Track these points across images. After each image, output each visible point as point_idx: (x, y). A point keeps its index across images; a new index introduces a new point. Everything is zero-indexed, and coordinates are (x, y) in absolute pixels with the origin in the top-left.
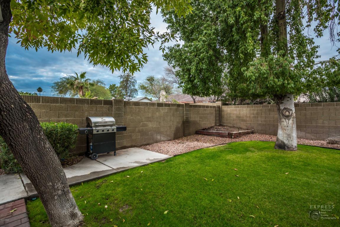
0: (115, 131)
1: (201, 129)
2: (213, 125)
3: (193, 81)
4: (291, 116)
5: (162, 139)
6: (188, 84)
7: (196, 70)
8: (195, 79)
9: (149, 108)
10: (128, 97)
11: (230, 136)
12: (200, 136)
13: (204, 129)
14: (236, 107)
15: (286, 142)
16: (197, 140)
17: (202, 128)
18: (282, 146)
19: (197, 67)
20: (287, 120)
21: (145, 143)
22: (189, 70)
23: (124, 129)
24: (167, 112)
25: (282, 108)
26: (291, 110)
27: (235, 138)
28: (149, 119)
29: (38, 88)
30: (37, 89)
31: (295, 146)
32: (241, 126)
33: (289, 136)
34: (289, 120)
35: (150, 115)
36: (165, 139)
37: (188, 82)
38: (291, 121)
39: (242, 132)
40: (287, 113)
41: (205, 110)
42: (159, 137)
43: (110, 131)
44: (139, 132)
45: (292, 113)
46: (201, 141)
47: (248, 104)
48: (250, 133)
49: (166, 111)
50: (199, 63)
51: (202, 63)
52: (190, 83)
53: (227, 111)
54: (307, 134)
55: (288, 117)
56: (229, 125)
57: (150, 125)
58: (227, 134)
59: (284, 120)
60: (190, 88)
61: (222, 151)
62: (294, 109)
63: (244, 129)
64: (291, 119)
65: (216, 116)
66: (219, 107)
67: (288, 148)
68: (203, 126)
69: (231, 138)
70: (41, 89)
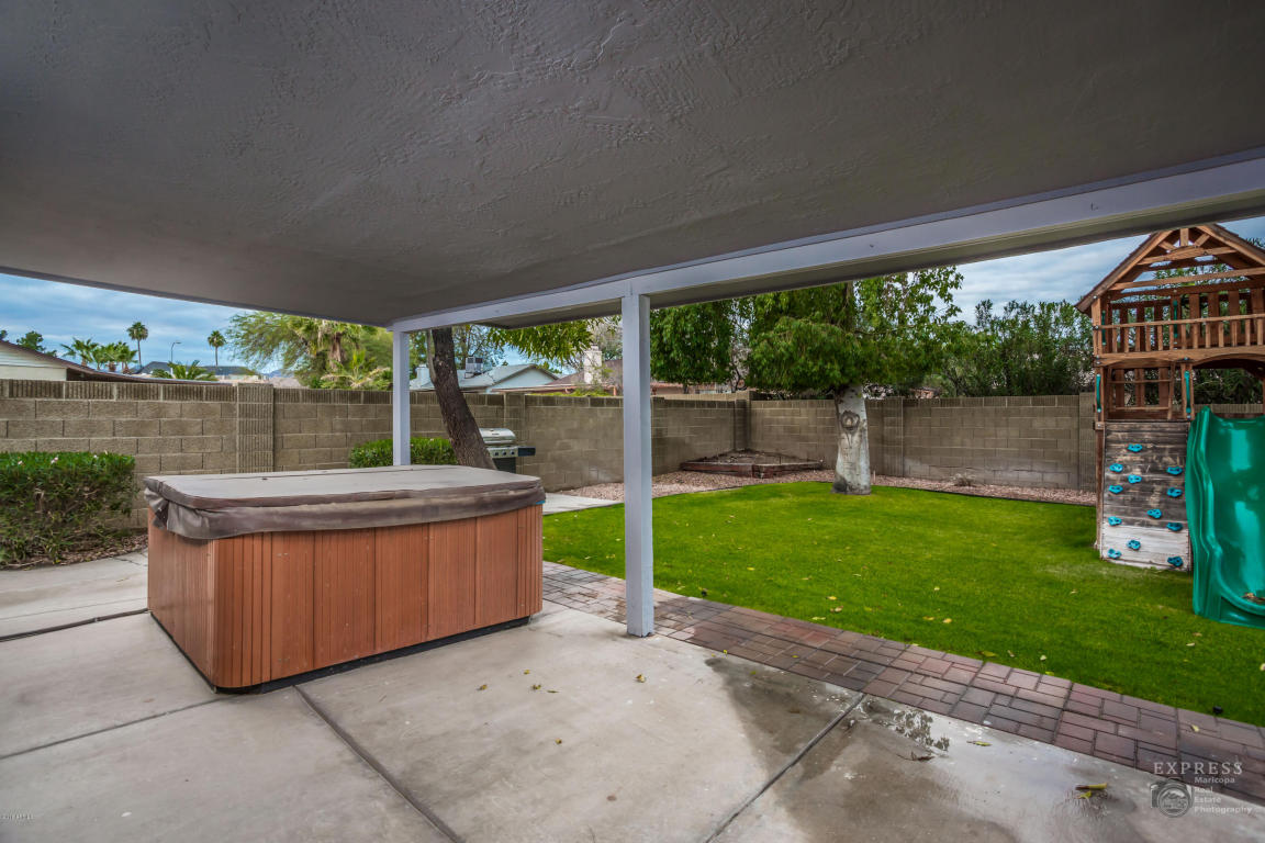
0: (516, 455)
1: (693, 457)
2: (727, 450)
3: (669, 352)
4: (857, 426)
5: (602, 477)
6: (659, 359)
7: (675, 332)
8: (672, 350)
9: (573, 410)
10: (476, 365)
11: (756, 472)
12: (689, 474)
13: (701, 460)
14: (784, 406)
15: (848, 478)
16: (680, 482)
17: (698, 457)
18: (842, 487)
19: (675, 325)
20: (850, 436)
21: (565, 485)
22: (661, 330)
23: (531, 451)
24: (612, 419)
25: (841, 411)
26: (858, 416)
27: (766, 477)
28: (573, 434)
29: (130, 326)
30: (130, 330)
31: (866, 487)
32: (795, 453)
33: (853, 467)
34: (853, 434)
35: (575, 425)
36: (608, 479)
37: (658, 354)
38: (856, 438)
39: (790, 466)
40: (849, 422)
41: (706, 413)
42: (594, 474)
43: (508, 455)
44: (554, 460)
45: (858, 422)
46: (688, 483)
47: (812, 397)
48: (812, 469)
49: (610, 416)
50: (679, 318)
51: (686, 321)
52: (661, 355)
53: (763, 414)
54: (933, 469)
55: (851, 429)
56: (769, 450)
57: (577, 447)
58: (750, 469)
59: (844, 435)
60: (662, 368)
61: (722, 497)
62: (864, 416)
63: (801, 460)
64: (857, 434)
65: (735, 427)
66: (743, 404)
67: (851, 489)
68: (701, 453)
69: (759, 476)
70: (142, 328)
